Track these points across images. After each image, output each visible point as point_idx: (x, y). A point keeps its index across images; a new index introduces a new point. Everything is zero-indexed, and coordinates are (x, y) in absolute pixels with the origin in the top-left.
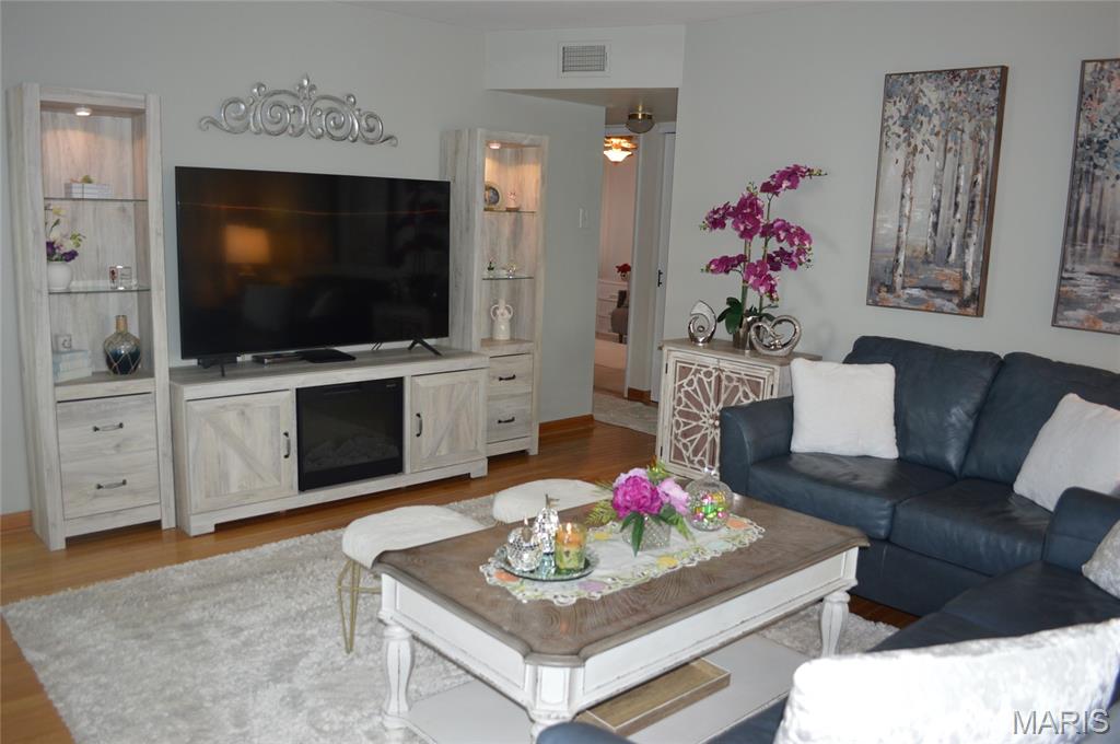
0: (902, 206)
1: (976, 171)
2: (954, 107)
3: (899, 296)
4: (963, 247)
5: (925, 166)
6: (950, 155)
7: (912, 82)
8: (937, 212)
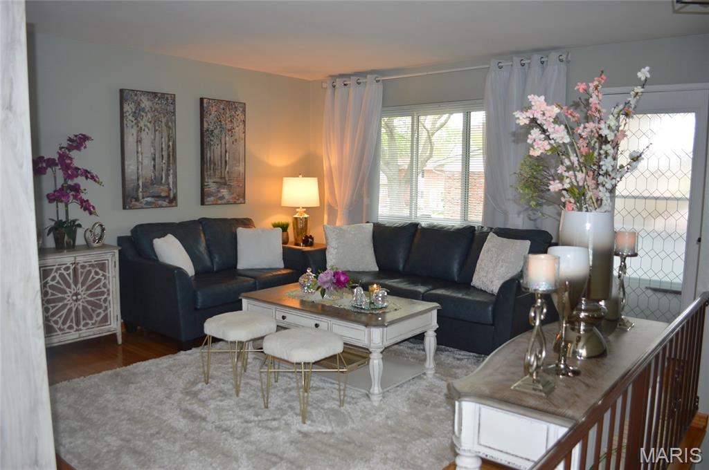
0: (138, 157)
1: (169, 141)
2: (156, 110)
3: (141, 203)
4: (168, 175)
5: (147, 137)
6: (157, 133)
7: (136, 95)
8: (154, 159)
